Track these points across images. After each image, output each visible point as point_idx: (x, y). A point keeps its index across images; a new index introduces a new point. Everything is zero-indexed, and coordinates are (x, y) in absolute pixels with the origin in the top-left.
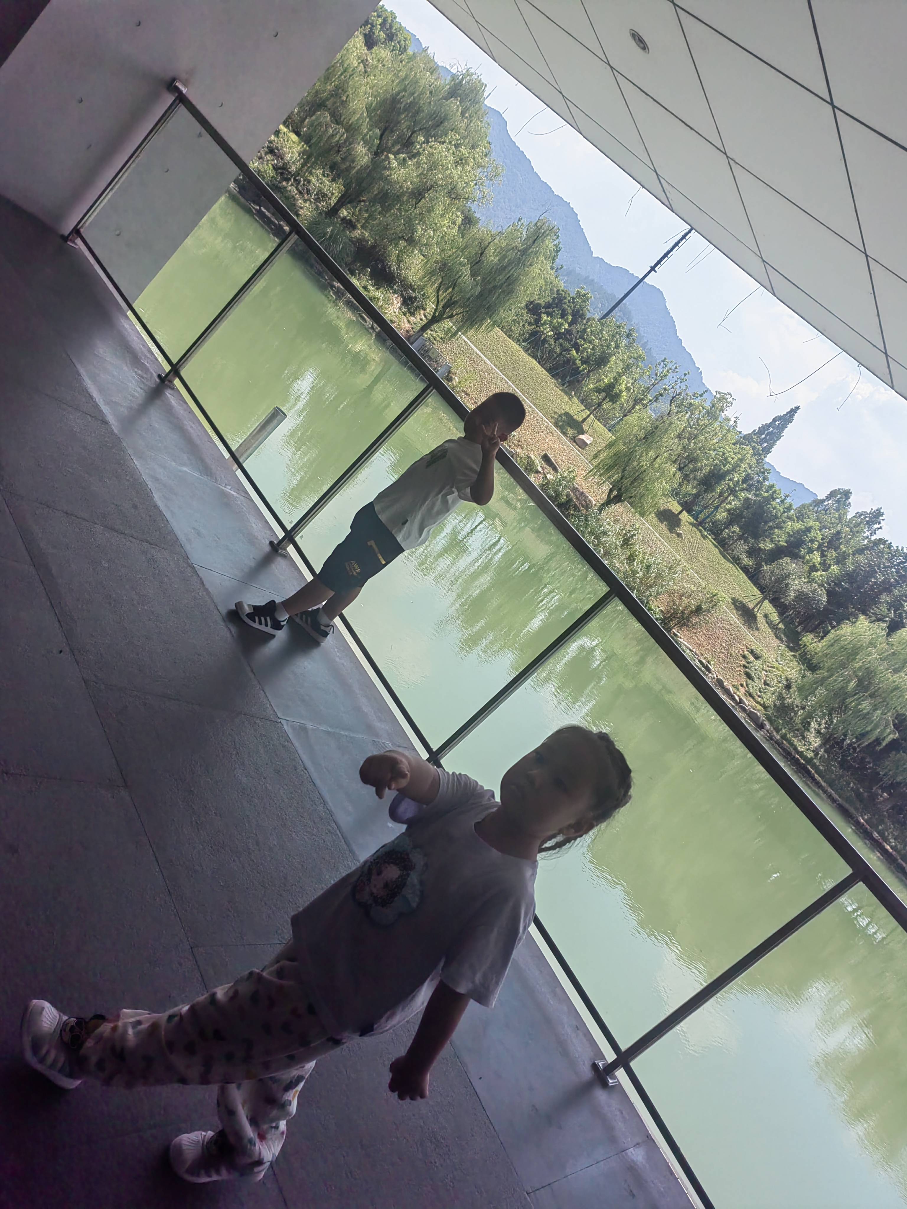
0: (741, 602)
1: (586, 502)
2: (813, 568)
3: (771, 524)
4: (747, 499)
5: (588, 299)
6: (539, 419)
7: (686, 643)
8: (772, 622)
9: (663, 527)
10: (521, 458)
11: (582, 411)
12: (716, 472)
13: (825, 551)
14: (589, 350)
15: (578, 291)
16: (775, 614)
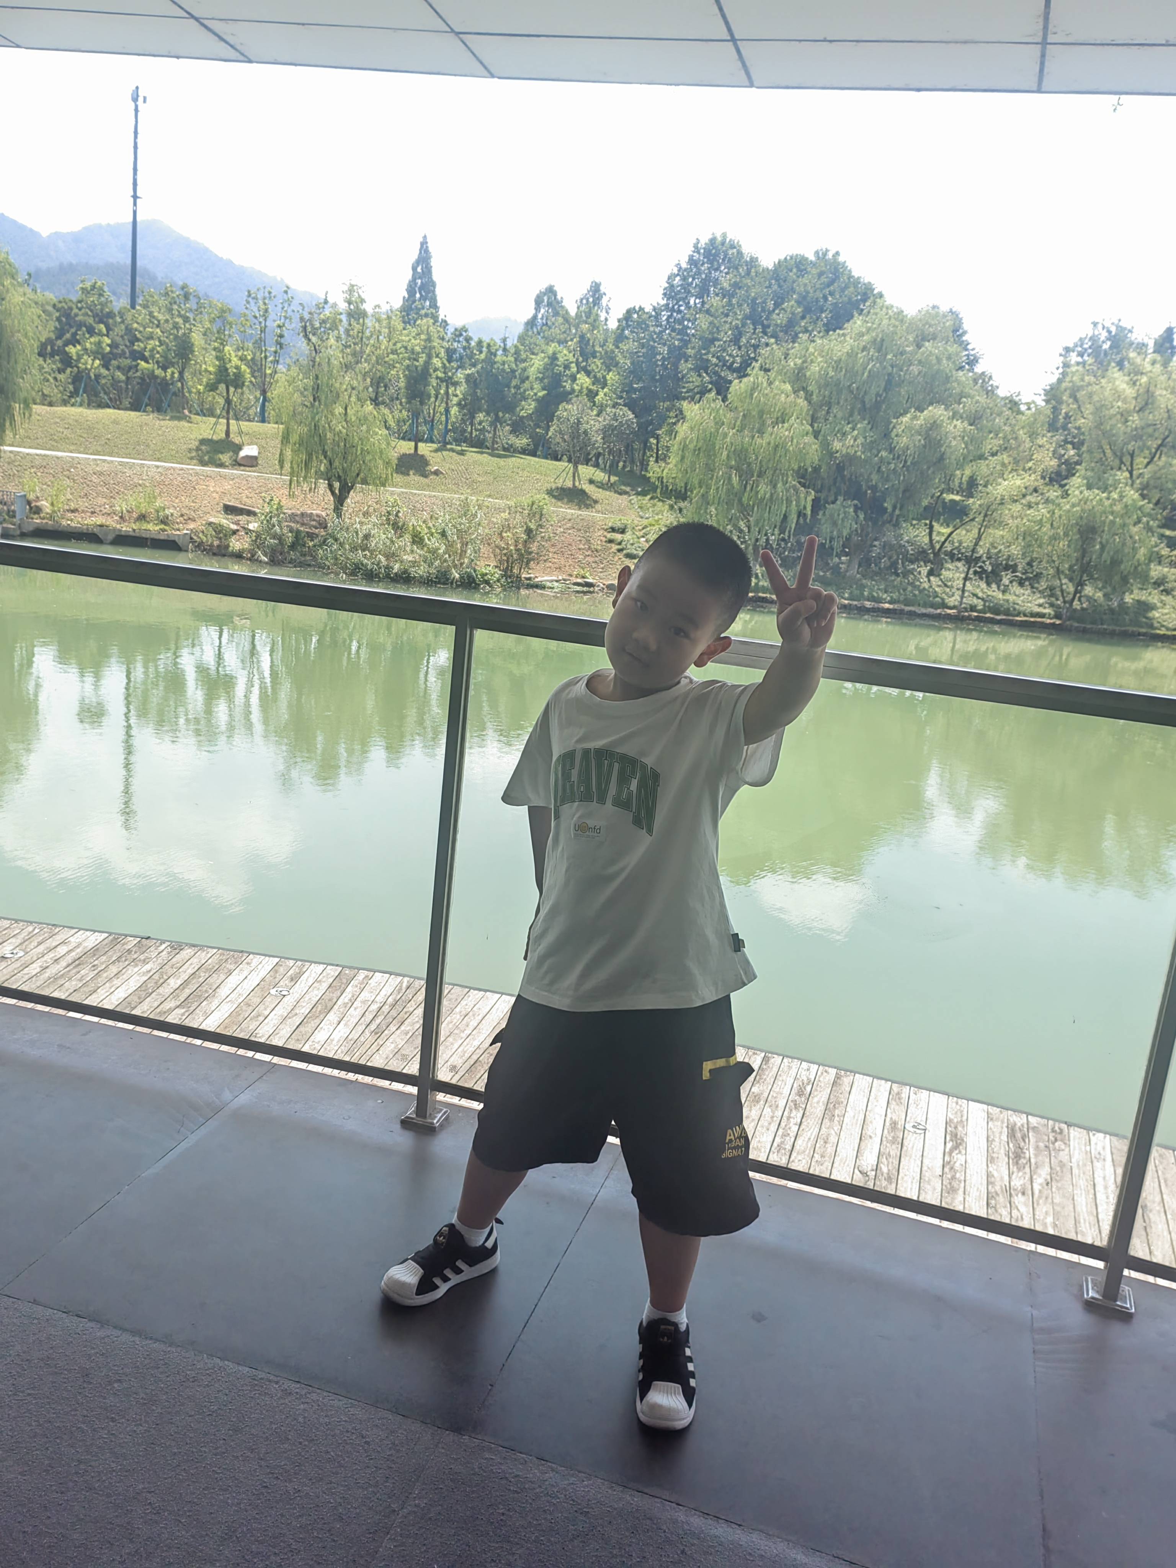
0: (557, 488)
1: (314, 520)
2: (591, 395)
3: (514, 383)
4: (468, 378)
5: (101, 289)
6: (181, 472)
7: (546, 578)
8: (601, 483)
9: (414, 478)
10: (203, 532)
11: (216, 424)
12: (415, 374)
13: (586, 366)
14: (158, 349)
15: (82, 288)
16: (597, 472)
